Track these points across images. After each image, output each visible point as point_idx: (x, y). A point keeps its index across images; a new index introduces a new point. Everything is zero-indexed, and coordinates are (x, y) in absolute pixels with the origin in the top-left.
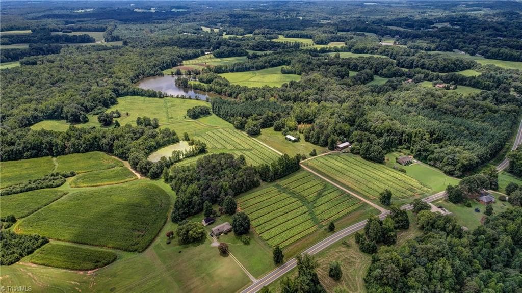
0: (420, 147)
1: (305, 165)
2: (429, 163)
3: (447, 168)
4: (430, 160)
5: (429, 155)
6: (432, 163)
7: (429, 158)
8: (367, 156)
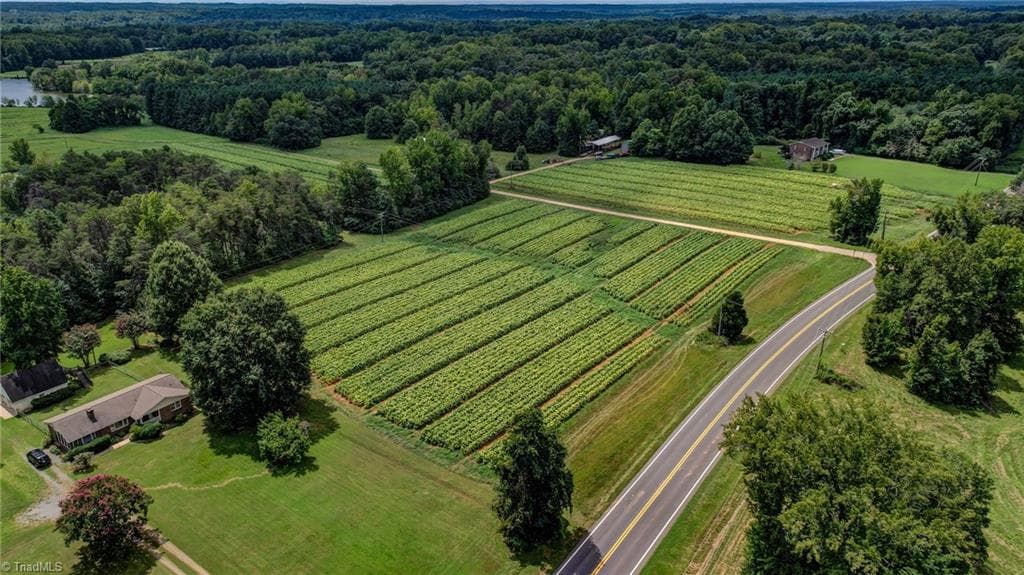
0: (844, 105)
1: (503, 189)
2: (879, 150)
3: (950, 146)
4: (881, 142)
5: (873, 128)
6: (891, 148)
7: (876, 134)
8: (697, 147)
